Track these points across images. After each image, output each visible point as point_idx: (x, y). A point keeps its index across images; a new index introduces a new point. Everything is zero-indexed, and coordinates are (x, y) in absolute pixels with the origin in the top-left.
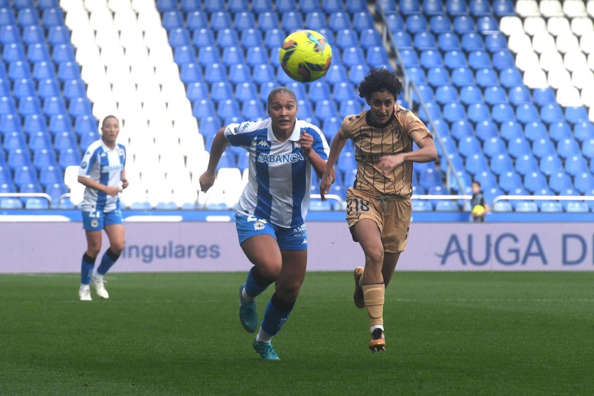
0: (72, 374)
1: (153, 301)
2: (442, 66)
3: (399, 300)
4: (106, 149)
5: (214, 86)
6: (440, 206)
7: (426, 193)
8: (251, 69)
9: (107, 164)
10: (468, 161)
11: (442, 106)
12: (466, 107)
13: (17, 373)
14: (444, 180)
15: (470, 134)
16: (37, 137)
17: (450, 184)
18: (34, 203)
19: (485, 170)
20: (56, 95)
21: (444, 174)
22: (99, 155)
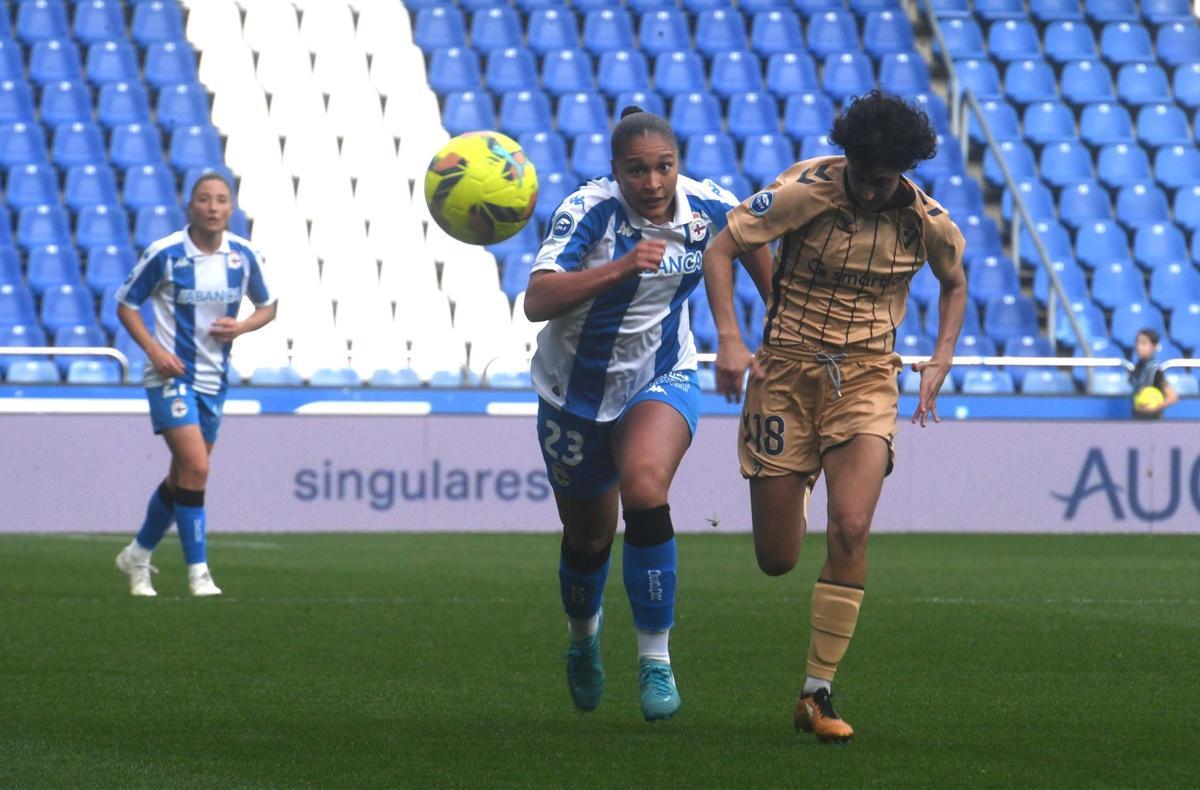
0: (174, 767)
1: (364, 600)
2: (1038, 56)
3: (936, 600)
4: (192, 250)
5: (508, 99)
6: (1032, 383)
7: (1000, 350)
8: (594, 60)
9: (191, 285)
10: (1097, 277)
11: (1037, 149)
12: (1094, 151)
13: (46, 766)
14: (1043, 322)
15: (1103, 216)
16: (94, 215)
17: (1056, 332)
18: (86, 370)
19: (1137, 299)
20: (141, 119)
21: (1042, 306)
22: (169, 263)
